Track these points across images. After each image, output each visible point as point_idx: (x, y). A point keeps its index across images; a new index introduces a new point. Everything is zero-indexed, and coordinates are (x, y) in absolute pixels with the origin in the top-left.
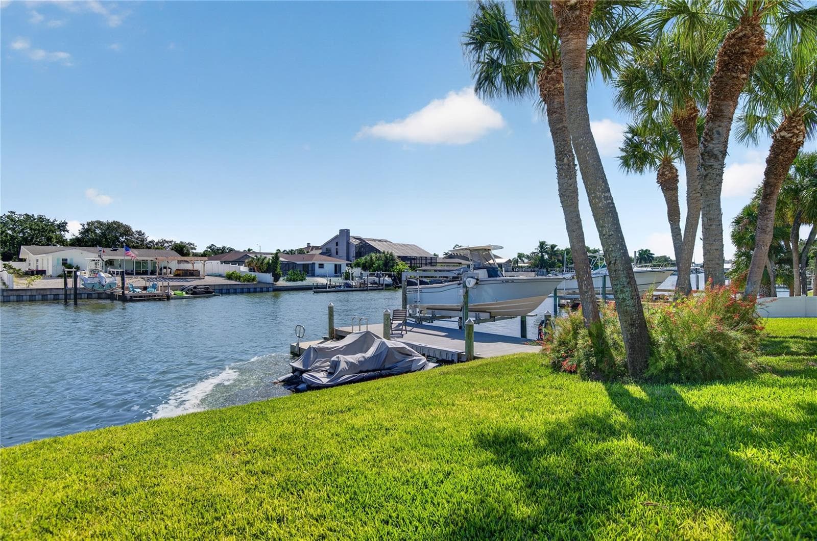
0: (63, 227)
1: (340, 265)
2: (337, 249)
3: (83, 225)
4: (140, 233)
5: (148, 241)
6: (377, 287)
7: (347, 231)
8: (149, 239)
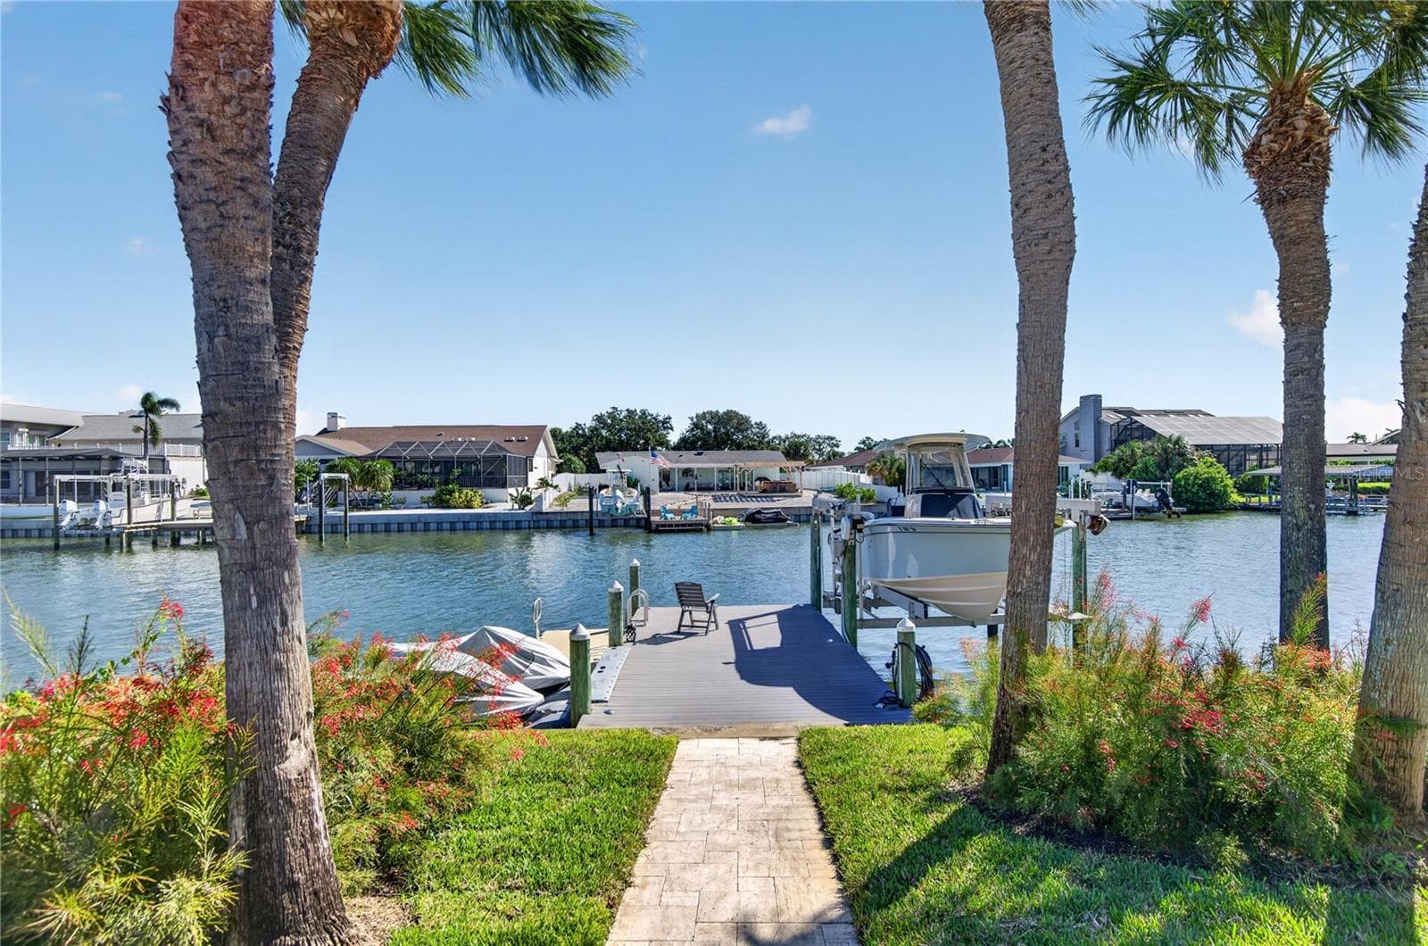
0: (666, 423)
1: (1067, 468)
2: (1076, 436)
3: (692, 419)
4: (760, 425)
5: (771, 437)
6: (1116, 513)
7: (1097, 399)
8: (772, 435)
